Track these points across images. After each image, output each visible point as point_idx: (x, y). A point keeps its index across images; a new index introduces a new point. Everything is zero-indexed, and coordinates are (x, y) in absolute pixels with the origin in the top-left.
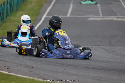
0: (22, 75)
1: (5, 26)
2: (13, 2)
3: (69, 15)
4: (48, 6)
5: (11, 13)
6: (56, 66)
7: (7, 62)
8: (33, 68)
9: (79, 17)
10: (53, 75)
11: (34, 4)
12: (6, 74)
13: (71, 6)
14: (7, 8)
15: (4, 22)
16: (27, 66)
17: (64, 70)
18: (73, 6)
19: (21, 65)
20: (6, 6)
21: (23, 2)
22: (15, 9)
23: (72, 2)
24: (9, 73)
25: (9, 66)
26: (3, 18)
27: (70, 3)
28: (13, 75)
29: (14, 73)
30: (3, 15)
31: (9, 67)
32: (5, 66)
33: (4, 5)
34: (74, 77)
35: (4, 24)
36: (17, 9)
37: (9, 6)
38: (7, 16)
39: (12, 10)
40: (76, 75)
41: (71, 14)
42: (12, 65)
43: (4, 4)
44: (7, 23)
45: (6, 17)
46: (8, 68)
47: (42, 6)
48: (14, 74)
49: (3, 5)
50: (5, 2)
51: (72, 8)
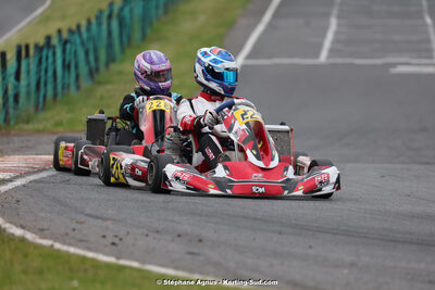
0: (162, 265)
1: (102, 98)
2: (131, 11)
3: (323, 57)
4: (253, 27)
5: (123, 50)
7: (109, 222)
8: (201, 241)
9: (359, 61)
10: (271, 265)
11: (202, 18)
12: (108, 266)
13: (333, 22)
14: (110, 34)
15: (99, 83)
16: (179, 236)
17: (310, 247)
18: (339, 25)
19: (157, 232)
20: (104, 26)
21: (166, 12)
22: (137, 35)
23: (335, 11)
24: (118, 258)
25: (116, 236)
26: (97, 69)
27: (327, 15)
28: (131, 268)
29: (136, 260)
30: (96, 59)
31: (116, 240)
32: (104, 237)
33: (99, 24)
34: (346, 271)
35: (100, 91)
36: (144, 37)
37: (115, 24)
38: (111, 59)
39: (125, 39)
40: (352, 265)
41: (332, 51)
42: (128, 233)
43: (98, 18)
44: (109, 87)
45: (107, 65)
46: (113, 244)
47: (231, 25)
48: (135, 264)
49: (94, 21)
50: (101, 12)
51: (337, 33)
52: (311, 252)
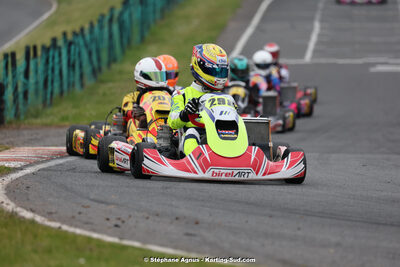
0: (162, 245)
1: (104, 94)
2: (130, 15)
3: (308, 57)
4: (243, 30)
5: (123, 51)
6: (271, 216)
7: (112, 206)
8: (197, 223)
9: (341, 61)
11: (196, 22)
12: (112, 245)
13: (317, 26)
14: (111, 36)
15: (102, 82)
16: (177, 219)
17: (299, 229)
18: (322, 28)
19: (157, 215)
20: (106, 30)
21: (162, 17)
22: (136, 37)
23: (318, 16)
24: (121, 239)
25: (119, 219)
26: (100, 69)
27: (311, 19)
28: (133, 248)
29: (138, 240)
30: (99, 59)
31: (119, 223)
32: (108, 219)
33: (101, 27)
34: (332, 251)
35: (103, 88)
36: (143, 39)
37: (115, 28)
38: (112, 60)
39: (125, 41)
40: (338, 245)
41: (315, 52)
42: (130, 216)
43: (100, 21)
44: (110, 85)
45: (109, 64)
46: (116, 226)
47: (222, 28)
48: (137, 244)
49: (96, 24)
50: (103, 16)
51: (320, 35)
52: (299, 233)
